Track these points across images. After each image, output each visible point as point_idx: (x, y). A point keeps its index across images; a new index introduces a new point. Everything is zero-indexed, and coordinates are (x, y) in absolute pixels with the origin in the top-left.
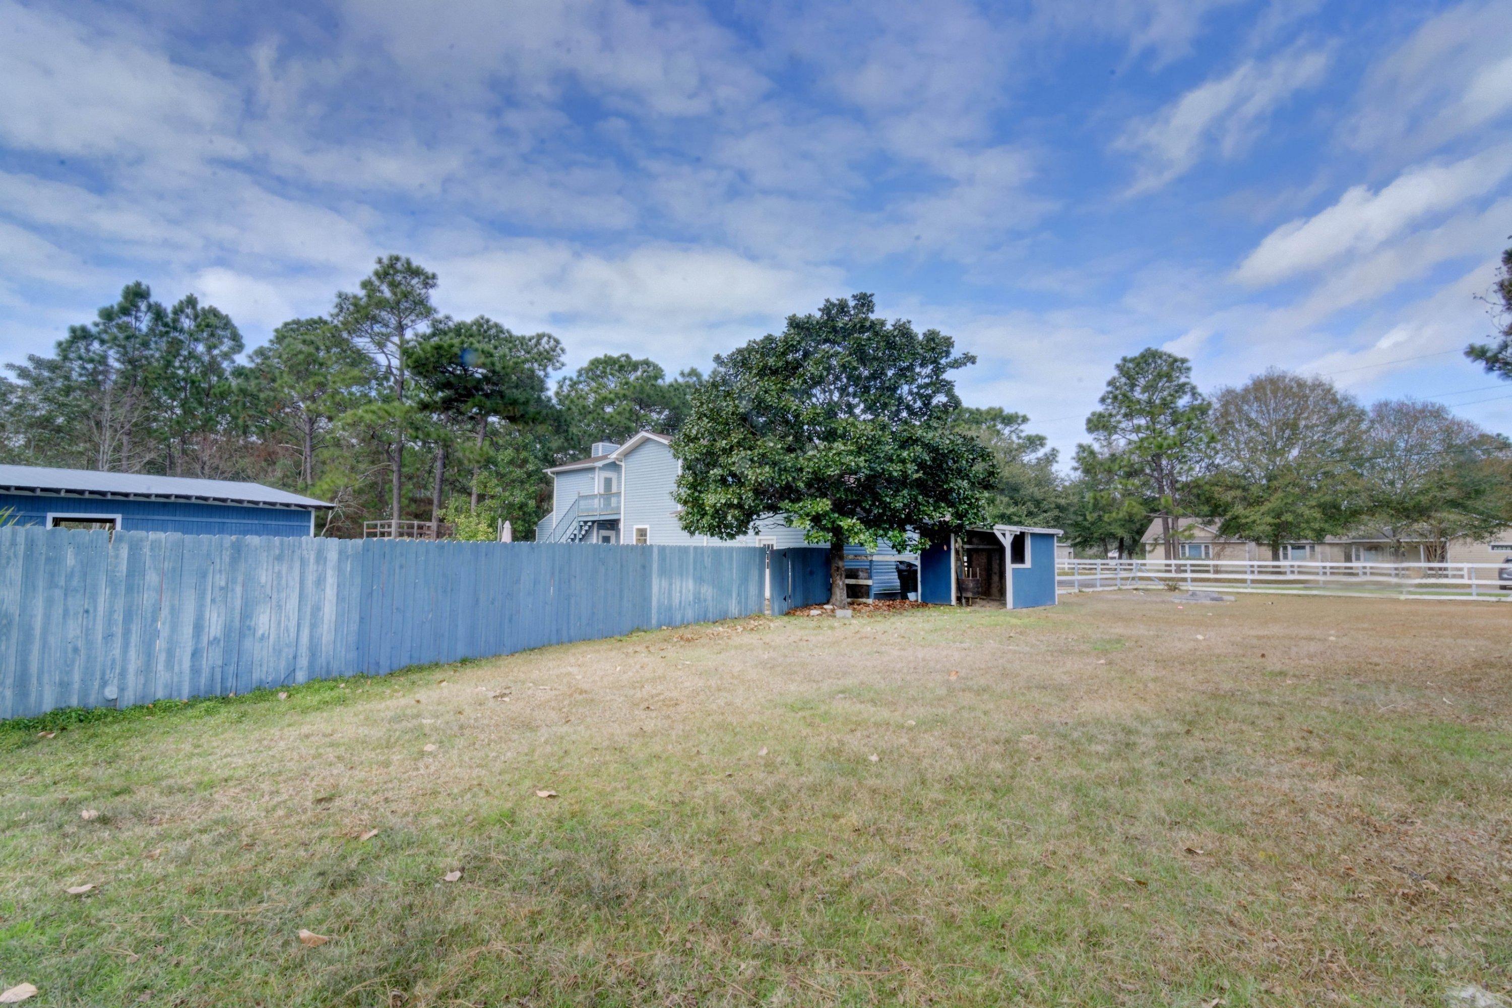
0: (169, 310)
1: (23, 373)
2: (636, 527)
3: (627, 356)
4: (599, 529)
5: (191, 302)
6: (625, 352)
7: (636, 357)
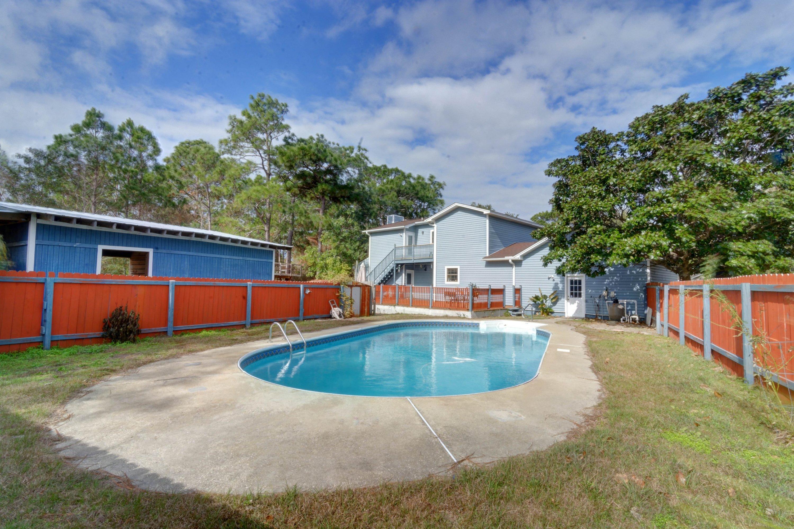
0: (116, 128)
1: (27, 160)
2: (446, 267)
3: (385, 166)
4: (406, 269)
5: (130, 124)
6: (384, 164)
7: (390, 167)
